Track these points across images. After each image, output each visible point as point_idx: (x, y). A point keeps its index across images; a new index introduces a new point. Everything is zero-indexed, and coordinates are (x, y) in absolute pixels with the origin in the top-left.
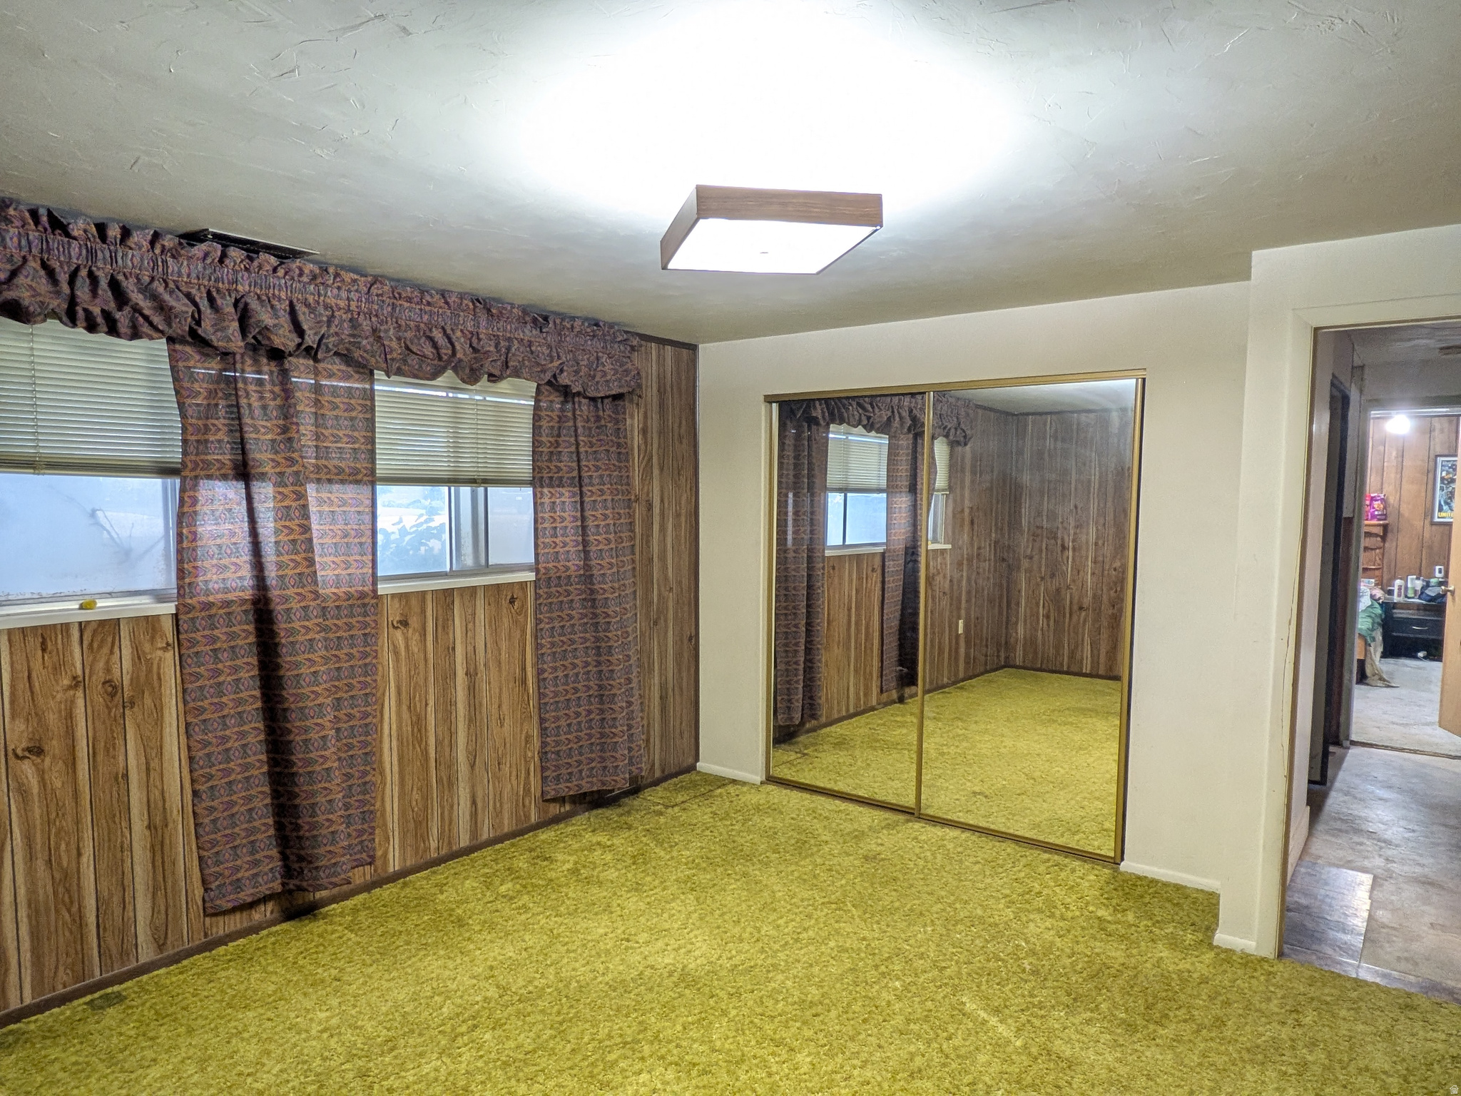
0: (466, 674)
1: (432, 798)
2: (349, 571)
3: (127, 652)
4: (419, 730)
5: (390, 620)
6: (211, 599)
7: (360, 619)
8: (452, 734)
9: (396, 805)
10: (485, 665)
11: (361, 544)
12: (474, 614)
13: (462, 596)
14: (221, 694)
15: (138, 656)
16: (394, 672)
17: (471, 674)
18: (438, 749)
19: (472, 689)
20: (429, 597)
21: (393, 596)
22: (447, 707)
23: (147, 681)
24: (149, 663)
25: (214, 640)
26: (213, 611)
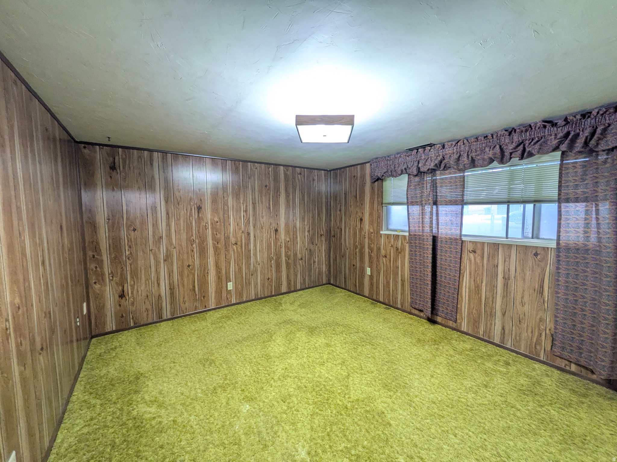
0: (503, 278)
1: (482, 317)
2: (451, 231)
3: (400, 242)
4: (478, 290)
5: (468, 249)
6: (416, 234)
7: (455, 246)
8: (494, 298)
9: (466, 310)
10: (515, 277)
11: (457, 223)
12: (510, 256)
13: (503, 247)
14: (416, 257)
15: (402, 243)
16: (469, 266)
17: (506, 279)
18: (486, 300)
19: (506, 285)
20: (486, 245)
21: (470, 242)
22: (492, 287)
23: (403, 249)
24: (404, 245)
25: (416, 243)
26: (416, 236)
